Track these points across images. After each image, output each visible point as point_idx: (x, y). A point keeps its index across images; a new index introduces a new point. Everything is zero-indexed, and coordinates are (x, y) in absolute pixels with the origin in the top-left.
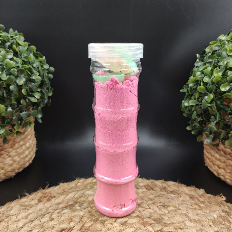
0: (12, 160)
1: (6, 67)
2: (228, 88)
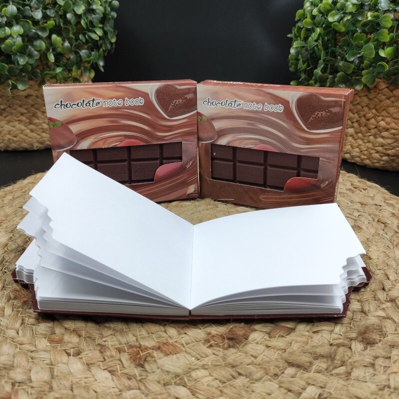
2: (337, 18)
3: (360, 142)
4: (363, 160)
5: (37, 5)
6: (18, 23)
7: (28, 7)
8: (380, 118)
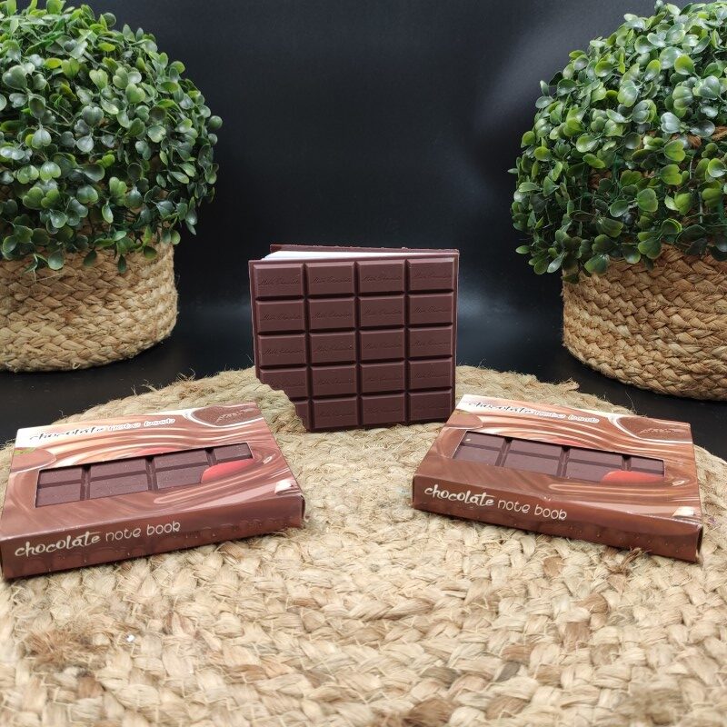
1: (128, 100)
2: (590, 146)
3: (640, 349)
4: (646, 380)
5: (85, 128)
6: (51, 160)
7: (69, 133)
8: (672, 310)
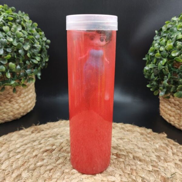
0: (19, 106)
1: (17, 36)
2: (177, 54)
5: (1, 46)
